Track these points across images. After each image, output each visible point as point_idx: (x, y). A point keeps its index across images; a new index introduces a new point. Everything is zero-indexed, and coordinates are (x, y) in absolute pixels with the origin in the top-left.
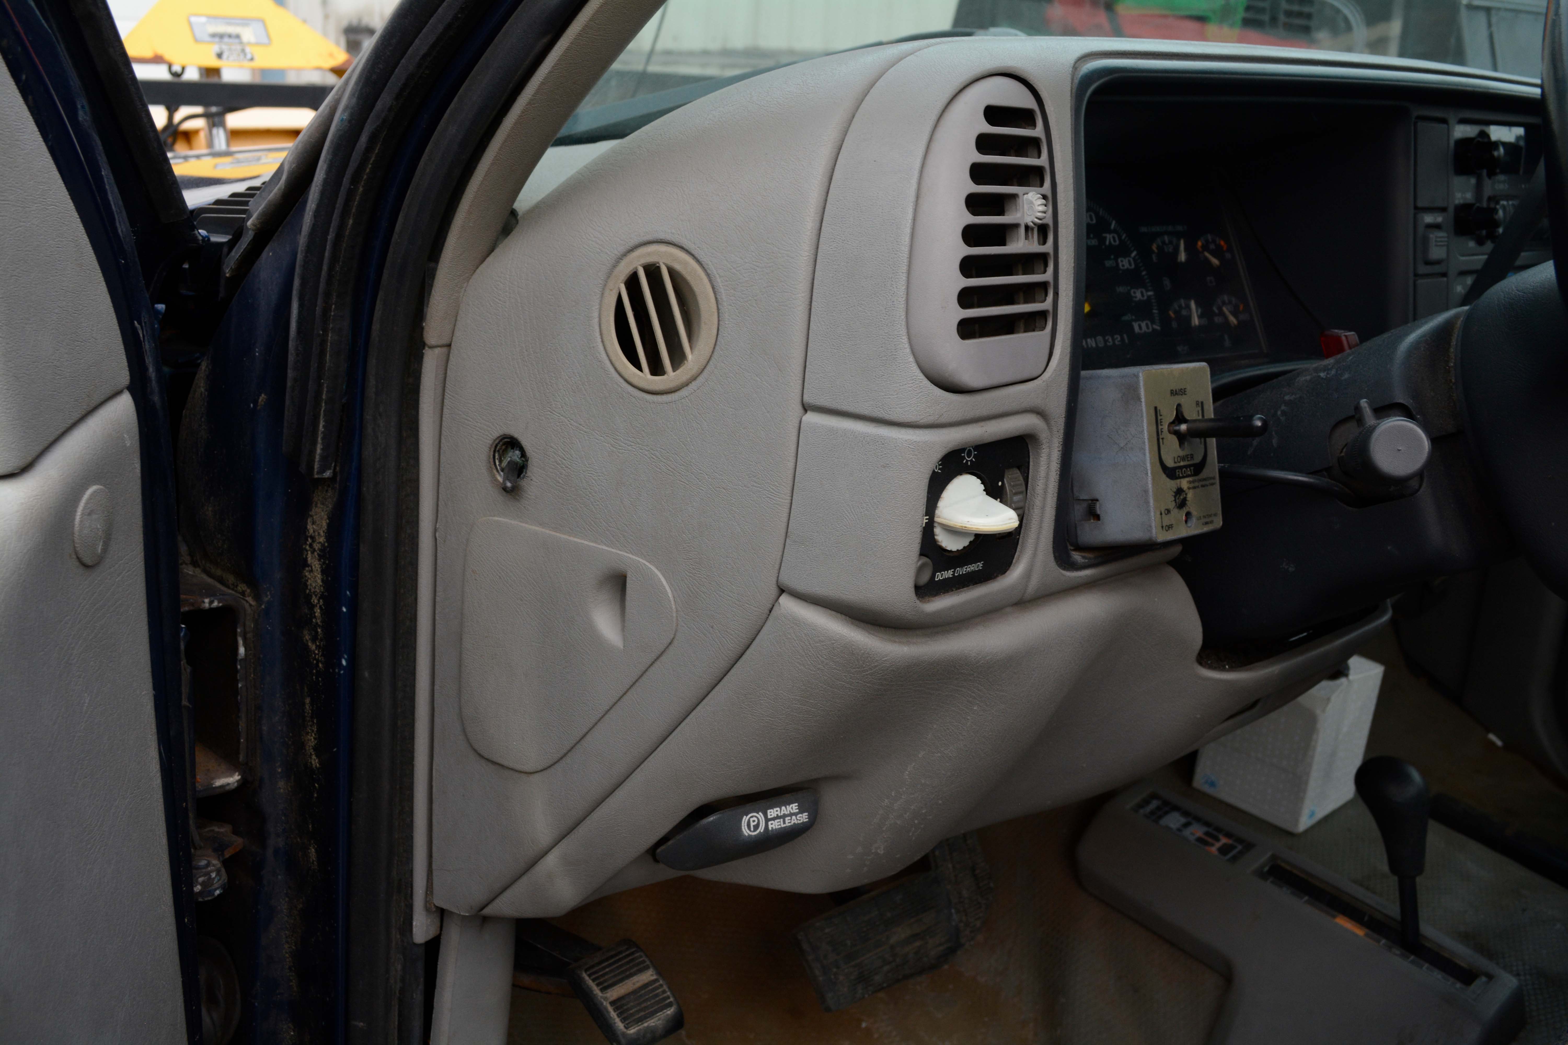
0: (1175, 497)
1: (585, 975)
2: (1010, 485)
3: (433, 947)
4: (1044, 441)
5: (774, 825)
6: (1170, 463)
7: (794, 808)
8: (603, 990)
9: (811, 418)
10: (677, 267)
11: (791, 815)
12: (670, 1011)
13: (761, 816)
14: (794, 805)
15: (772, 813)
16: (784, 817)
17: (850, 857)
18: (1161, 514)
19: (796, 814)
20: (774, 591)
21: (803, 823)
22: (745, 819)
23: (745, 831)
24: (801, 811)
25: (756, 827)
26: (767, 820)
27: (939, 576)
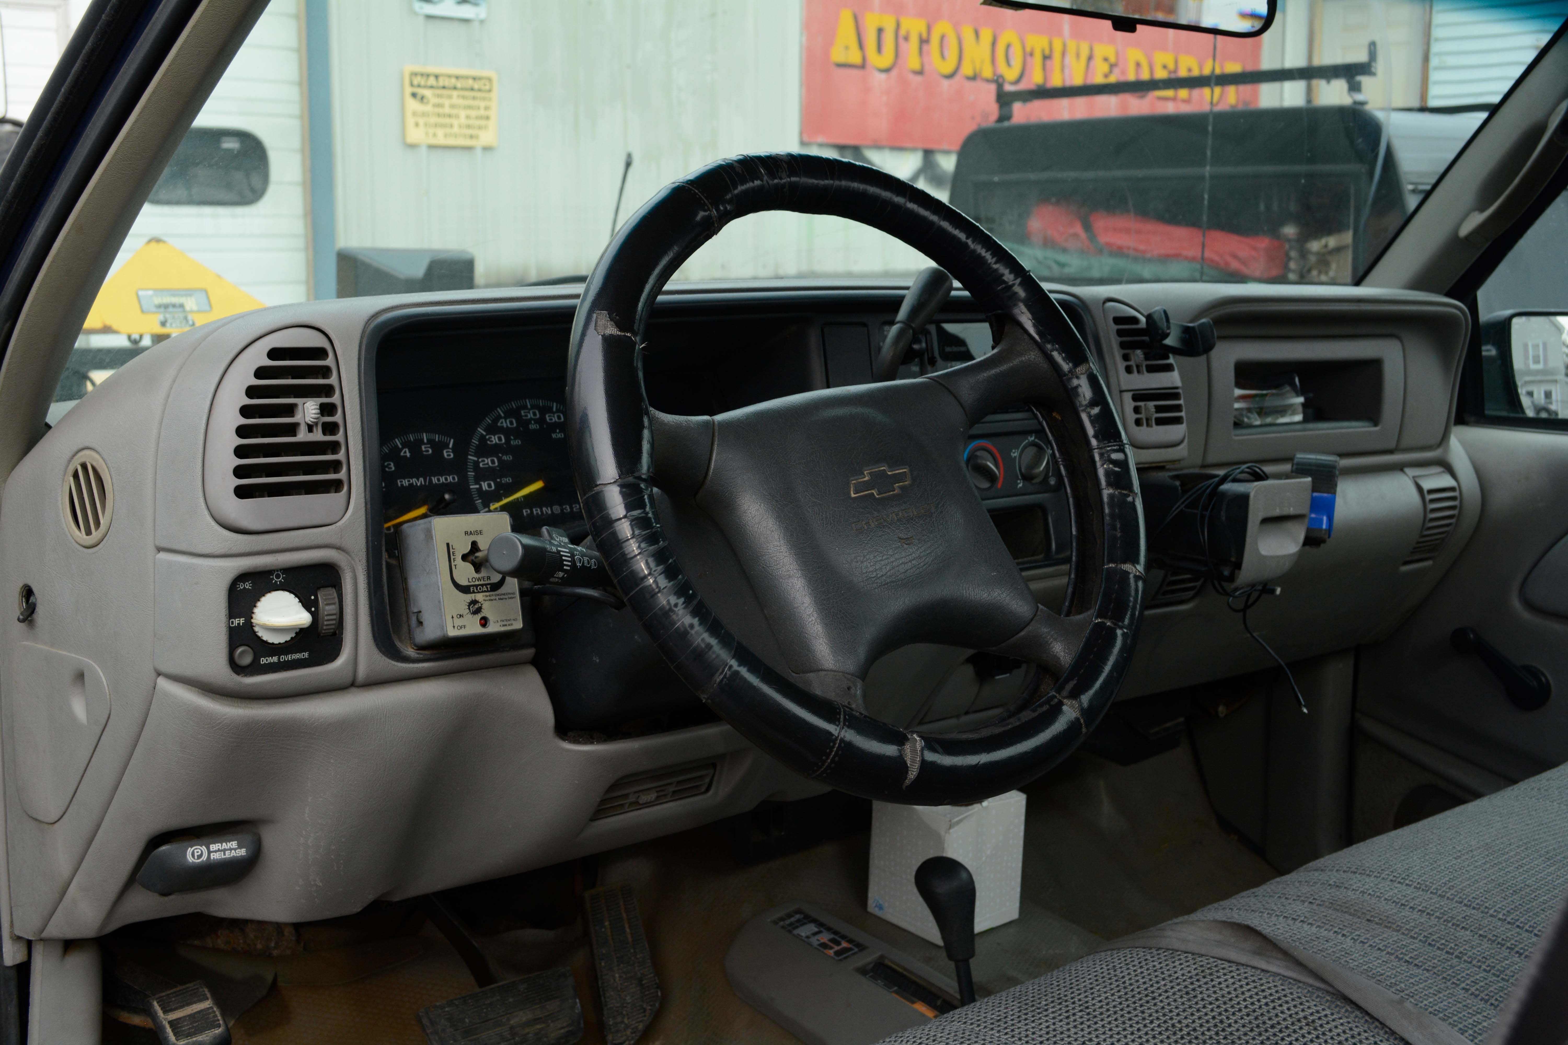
0: (469, 606)
1: (155, 1004)
2: (322, 598)
3: (23, 971)
4: (346, 568)
5: (215, 856)
6: (463, 582)
7: (234, 844)
8: (165, 1012)
9: (162, 556)
10: (95, 464)
11: (231, 849)
12: (218, 1031)
13: (204, 848)
14: (233, 843)
15: (213, 847)
16: (224, 851)
17: (297, 888)
18: (453, 617)
19: (235, 849)
20: (154, 674)
21: (241, 856)
22: (190, 850)
23: (190, 858)
24: (240, 847)
25: (200, 857)
26: (209, 852)
27: (263, 661)
